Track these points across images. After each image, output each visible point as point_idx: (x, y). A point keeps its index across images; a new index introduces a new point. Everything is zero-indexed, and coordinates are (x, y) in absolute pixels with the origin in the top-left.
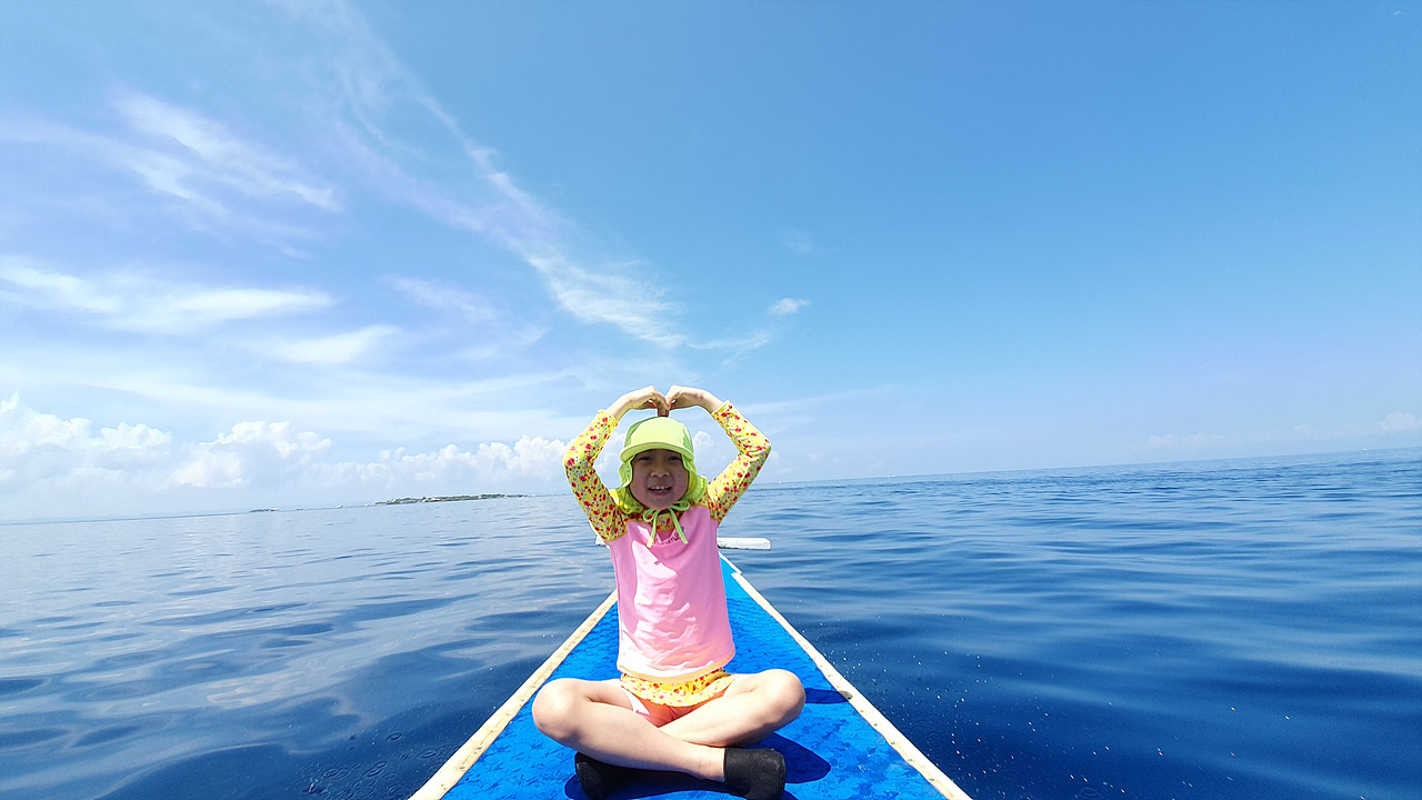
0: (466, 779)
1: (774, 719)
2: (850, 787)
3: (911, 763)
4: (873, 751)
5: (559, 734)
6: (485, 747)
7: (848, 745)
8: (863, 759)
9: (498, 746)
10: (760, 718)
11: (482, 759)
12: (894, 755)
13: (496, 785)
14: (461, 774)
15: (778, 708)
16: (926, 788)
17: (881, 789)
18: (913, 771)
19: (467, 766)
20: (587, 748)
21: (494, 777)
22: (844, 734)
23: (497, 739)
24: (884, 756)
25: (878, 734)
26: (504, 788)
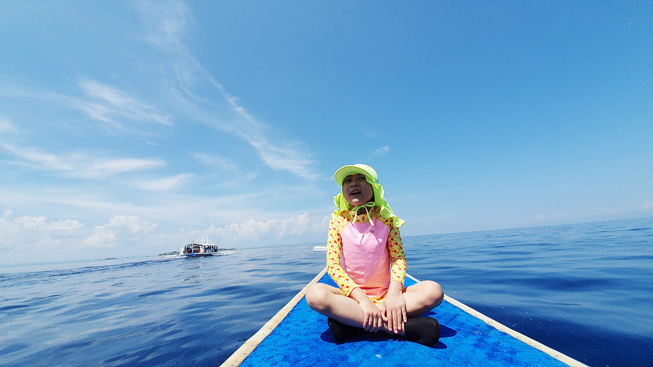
0: (273, 333)
1: (429, 303)
2: (472, 340)
3: (501, 331)
4: (478, 326)
5: (321, 308)
6: (280, 321)
7: (464, 323)
8: (474, 329)
9: (286, 320)
10: (421, 303)
11: (279, 325)
12: (491, 328)
13: (288, 335)
14: (271, 331)
15: (431, 299)
16: (515, 341)
17: (490, 341)
18: (505, 334)
19: (273, 328)
20: (335, 315)
21: (287, 332)
22: (460, 319)
23: (285, 318)
24: (486, 328)
25: (478, 319)
26: (292, 337)
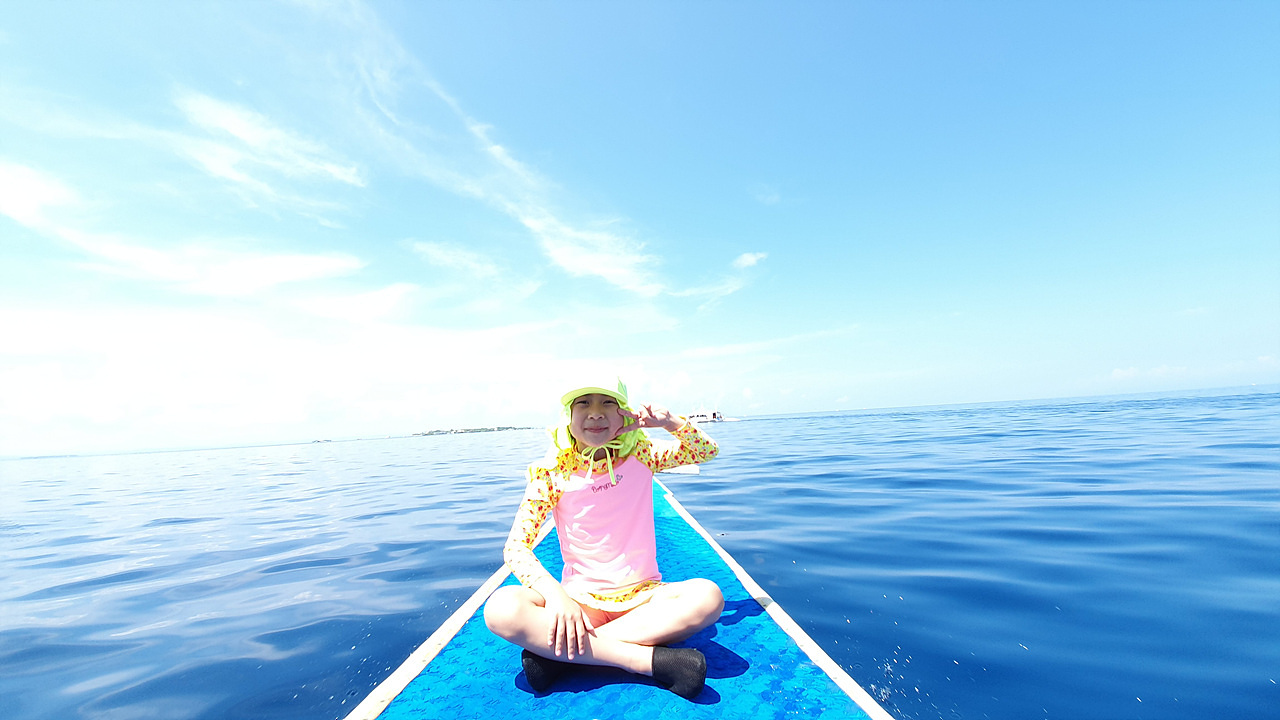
0: (427, 670)
1: (696, 622)
2: (761, 684)
3: (816, 664)
4: (784, 652)
5: (508, 634)
6: (445, 643)
7: (762, 646)
8: (775, 659)
9: (455, 643)
10: (685, 621)
11: (441, 653)
12: (802, 656)
13: (453, 676)
14: (423, 666)
15: (700, 614)
17: (790, 685)
18: (818, 670)
19: (429, 660)
20: (532, 645)
21: (451, 669)
22: (759, 637)
23: (455, 636)
24: (794, 658)
25: (788, 637)
26: (460, 679)
